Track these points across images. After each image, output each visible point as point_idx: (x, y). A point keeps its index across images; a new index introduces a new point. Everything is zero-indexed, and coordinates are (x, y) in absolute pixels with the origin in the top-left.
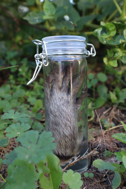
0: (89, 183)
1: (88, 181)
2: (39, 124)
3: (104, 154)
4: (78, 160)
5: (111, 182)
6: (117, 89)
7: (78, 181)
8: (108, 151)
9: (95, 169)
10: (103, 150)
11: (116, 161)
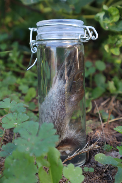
0: (88, 178)
1: (88, 176)
2: (33, 114)
3: (103, 148)
4: (77, 154)
5: (112, 177)
6: (116, 78)
7: (79, 175)
8: (108, 145)
9: (94, 164)
10: (102, 144)
11: (117, 156)
